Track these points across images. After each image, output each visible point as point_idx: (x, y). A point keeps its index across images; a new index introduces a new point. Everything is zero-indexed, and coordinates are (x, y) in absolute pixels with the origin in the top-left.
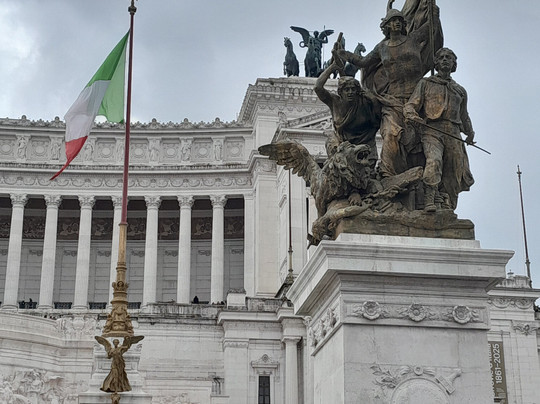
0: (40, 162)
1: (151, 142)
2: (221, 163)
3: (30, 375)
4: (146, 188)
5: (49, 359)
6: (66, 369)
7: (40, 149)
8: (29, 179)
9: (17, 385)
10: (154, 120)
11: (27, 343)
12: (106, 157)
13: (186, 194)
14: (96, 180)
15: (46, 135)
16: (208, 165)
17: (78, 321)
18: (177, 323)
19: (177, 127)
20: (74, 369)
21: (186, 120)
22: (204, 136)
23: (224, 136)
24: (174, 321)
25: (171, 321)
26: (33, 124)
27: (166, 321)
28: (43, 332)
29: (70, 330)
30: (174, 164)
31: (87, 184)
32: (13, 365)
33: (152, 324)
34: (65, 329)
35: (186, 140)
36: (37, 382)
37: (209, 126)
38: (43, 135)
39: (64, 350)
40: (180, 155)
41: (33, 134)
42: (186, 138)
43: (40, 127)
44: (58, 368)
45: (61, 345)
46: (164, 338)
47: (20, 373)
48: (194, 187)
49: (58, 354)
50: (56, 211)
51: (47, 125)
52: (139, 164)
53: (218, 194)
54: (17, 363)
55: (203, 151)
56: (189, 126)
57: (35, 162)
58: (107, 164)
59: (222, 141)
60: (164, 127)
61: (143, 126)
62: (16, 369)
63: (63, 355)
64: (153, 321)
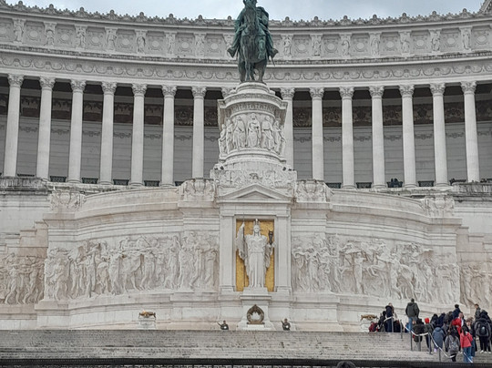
0: (304, 59)
1: (402, 35)
2: (470, 51)
3: (409, 248)
4: (400, 78)
5: (420, 234)
6: (434, 242)
7: (302, 47)
8: (295, 74)
9: (400, 257)
10: (404, 14)
11: (403, 220)
12: (360, 51)
13: (437, 81)
14: (354, 73)
15: (306, 33)
16: (459, 54)
17: (439, 201)
18: (483, 201)
19: (426, 20)
20: (441, 243)
21: (434, 12)
22: (452, 27)
23: (471, 26)
24: (480, 199)
25: (477, 199)
26: (296, 25)
27: (473, 199)
28: (413, 210)
29: (433, 209)
30: (425, 54)
31: (346, 76)
32: (394, 240)
33: (460, 201)
34: (429, 208)
35: (435, 32)
36: (416, 254)
37: (457, 17)
38: (303, 33)
39: (431, 226)
40: (429, 46)
41: (296, 33)
42: (434, 29)
43: (301, 26)
44: (427, 242)
45: (429, 222)
46: (472, 214)
47: (401, 246)
48: (445, 75)
49: (426, 230)
50: (321, 102)
51: (307, 25)
52: (393, 56)
53: (469, 81)
54: (397, 238)
55: (451, 41)
56: (438, 18)
57: (299, 59)
58: (363, 57)
59: (470, 30)
60: (414, 21)
61: (394, 21)
62: (397, 243)
63: (430, 231)
64: (461, 199)
